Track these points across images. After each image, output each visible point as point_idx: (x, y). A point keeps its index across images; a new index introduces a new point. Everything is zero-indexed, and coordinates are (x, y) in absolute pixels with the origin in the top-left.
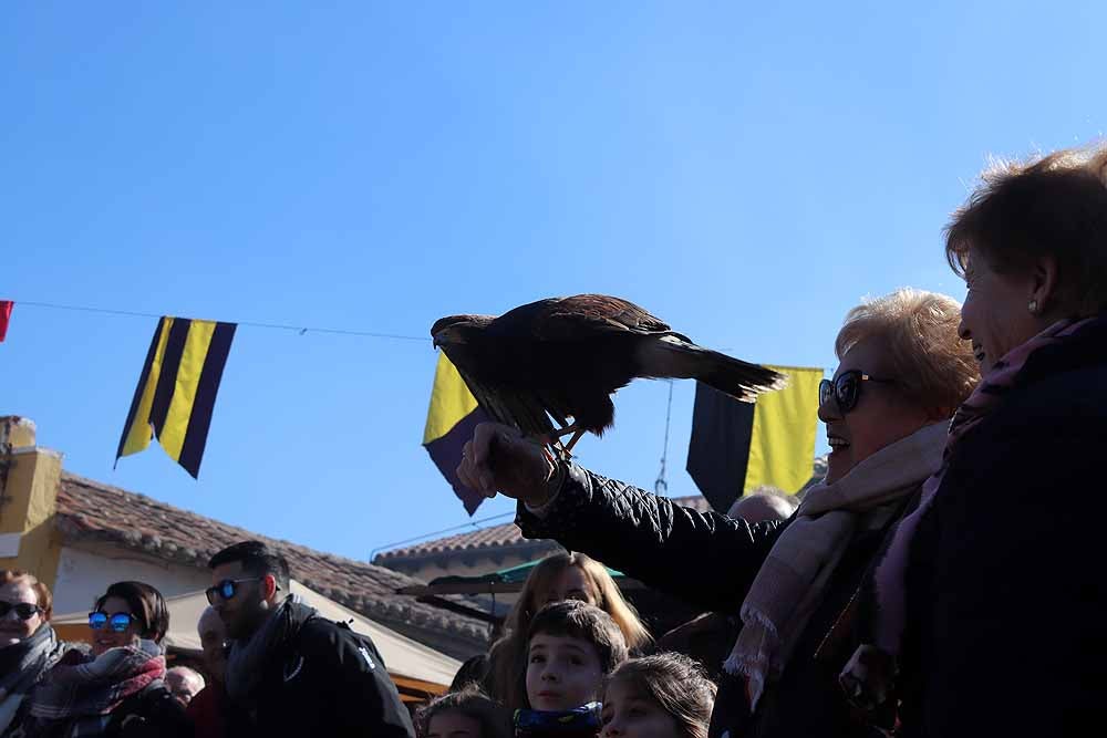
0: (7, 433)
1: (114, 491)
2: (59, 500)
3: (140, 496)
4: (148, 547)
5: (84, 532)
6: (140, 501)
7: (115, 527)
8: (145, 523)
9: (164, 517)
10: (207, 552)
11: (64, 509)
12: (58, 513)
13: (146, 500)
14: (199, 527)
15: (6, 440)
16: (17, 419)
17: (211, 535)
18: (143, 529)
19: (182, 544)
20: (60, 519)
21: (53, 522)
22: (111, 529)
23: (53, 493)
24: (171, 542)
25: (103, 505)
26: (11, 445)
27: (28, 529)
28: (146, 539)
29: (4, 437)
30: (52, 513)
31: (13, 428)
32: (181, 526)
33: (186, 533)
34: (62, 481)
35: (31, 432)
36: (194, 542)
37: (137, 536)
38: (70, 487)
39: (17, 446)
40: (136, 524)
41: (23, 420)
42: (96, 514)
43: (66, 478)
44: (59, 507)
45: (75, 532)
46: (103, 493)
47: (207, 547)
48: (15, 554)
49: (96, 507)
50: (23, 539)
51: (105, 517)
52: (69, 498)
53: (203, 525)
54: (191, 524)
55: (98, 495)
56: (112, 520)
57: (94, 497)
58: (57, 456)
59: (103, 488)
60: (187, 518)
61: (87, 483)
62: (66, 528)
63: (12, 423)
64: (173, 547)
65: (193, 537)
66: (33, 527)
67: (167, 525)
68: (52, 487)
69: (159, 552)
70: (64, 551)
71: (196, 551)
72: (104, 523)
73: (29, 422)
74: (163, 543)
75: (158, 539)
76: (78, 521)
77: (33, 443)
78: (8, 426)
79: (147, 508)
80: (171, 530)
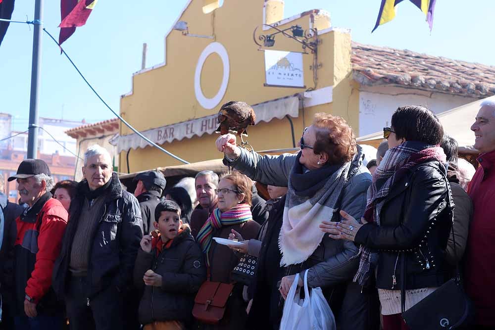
0: (313, 21)
1: (388, 50)
2: (353, 61)
3: (405, 51)
4: (415, 84)
5: (373, 80)
6: (406, 55)
7: (392, 74)
8: (411, 68)
9: (424, 63)
10: (457, 82)
11: (357, 67)
12: (353, 70)
13: (410, 54)
14: (449, 66)
15: (313, 26)
16: (317, 11)
17: (458, 70)
18: (410, 72)
19: (439, 79)
20: (356, 73)
21: (351, 77)
22: (390, 75)
23: (348, 58)
24: (431, 79)
25: (382, 60)
26: (316, 29)
27: (336, 83)
28: (414, 79)
29: (311, 24)
30: (350, 70)
31: (316, 17)
32: (437, 68)
33: (440, 72)
34: (353, 48)
35: (328, 19)
36: (447, 77)
37: (408, 77)
38: (359, 51)
39: (320, 29)
40: (406, 70)
41: (321, 11)
42: (378, 67)
43: (356, 46)
44: (353, 66)
45: (366, 81)
46: (381, 53)
47: (456, 79)
48: (330, 100)
49: (378, 63)
50: (334, 90)
51: (385, 69)
52: (360, 59)
53: (451, 64)
54: (443, 65)
55: (377, 54)
56: (389, 69)
57: (375, 56)
58: (347, 32)
59: (380, 49)
60: (440, 61)
61: (368, 48)
62: (360, 79)
63: (314, 14)
64: (433, 82)
65: (446, 74)
66: (339, 81)
67: (426, 68)
68: (347, 53)
69: (424, 86)
70: (362, 94)
71: (449, 83)
72: (385, 72)
73: (325, 12)
74: (426, 80)
75: (422, 78)
76: (367, 73)
77: (330, 25)
78: (312, 17)
79: (411, 58)
80: (430, 71)
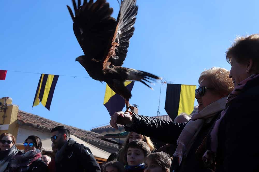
1: (31, 115)
2: (18, 116)
3: (37, 116)
4: (38, 127)
5: (24, 124)
6: (37, 117)
7: (31, 123)
8: (38, 122)
9: (42, 120)
11: (19, 119)
12: (17, 120)
13: (38, 117)
14: (50, 123)
15: (6, 103)
16: (8, 98)
17: (53, 125)
18: (37, 123)
19: (47, 127)
20: (18, 121)
23: (16, 115)
25: (28, 118)
26: (7, 104)
27: (11, 123)
28: (38, 125)
29: (5, 102)
30: (16, 120)
31: (7, 100)
32: (46, 123)
33: (47, 124)
34: (19, 112)
35: (11, 101)
36: (49, 126)
37: (36, 125)
38: (20, 113)
39: (8, 104)
40: (36, 122)
42: (26, 120)
43: (20, 111)
44: (18, 118)
45: (22, 124)
46: (28, 115)
47: (52, 127)
48: (7, 129)
49: (26, 118)
50: (9, 126)
51: (29, 121)
52: (20, 116)
53: (52, 122)
54: (49, 122)
55: (27, 115)
56: (30, 121)
57: (26, 116)
58: (17, 106)
59: (28, 114)
60: (48, 120)
61: (24, 113)
62: (20, 123)
63: (7, 99)
64: (45, 127)
65: (49, 125)
67: (43, 122)
68: (16, 113)
69: (41, 128)
70: (19, 128)
71: (50, 128)
72: (28, 122)
73: (11, 98)
74: (42, 126)
75: (41, 126)
76: (22, 121)
77: (12, 103)
78: (6, 99)
79: (38, 118)
80: (44, 123)
